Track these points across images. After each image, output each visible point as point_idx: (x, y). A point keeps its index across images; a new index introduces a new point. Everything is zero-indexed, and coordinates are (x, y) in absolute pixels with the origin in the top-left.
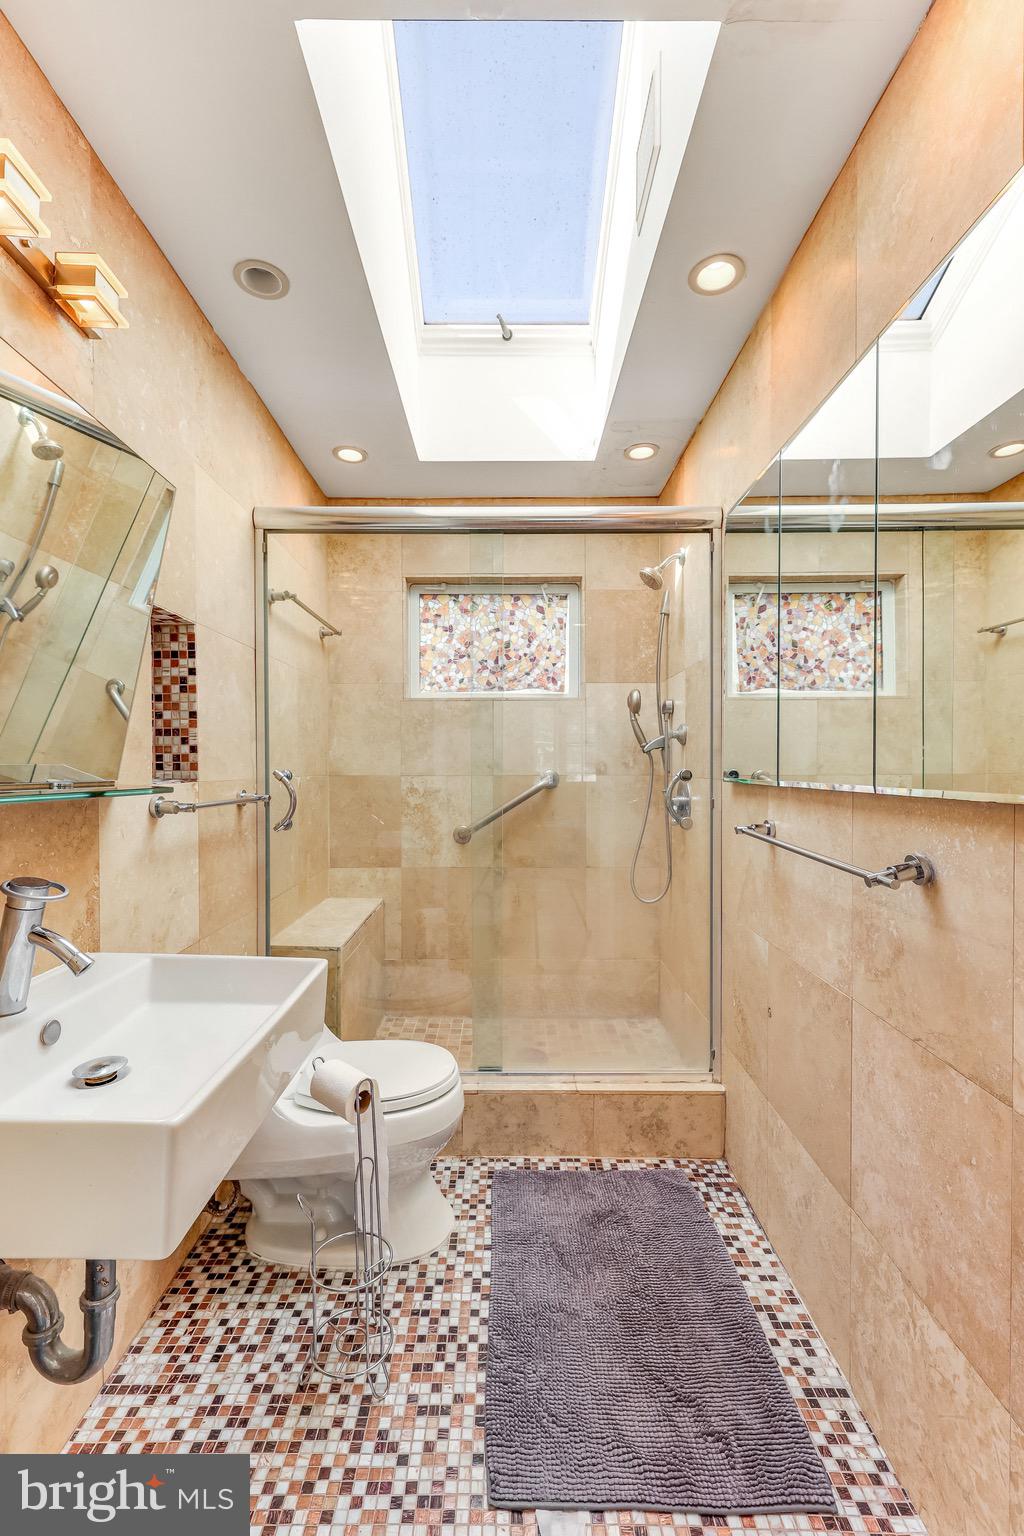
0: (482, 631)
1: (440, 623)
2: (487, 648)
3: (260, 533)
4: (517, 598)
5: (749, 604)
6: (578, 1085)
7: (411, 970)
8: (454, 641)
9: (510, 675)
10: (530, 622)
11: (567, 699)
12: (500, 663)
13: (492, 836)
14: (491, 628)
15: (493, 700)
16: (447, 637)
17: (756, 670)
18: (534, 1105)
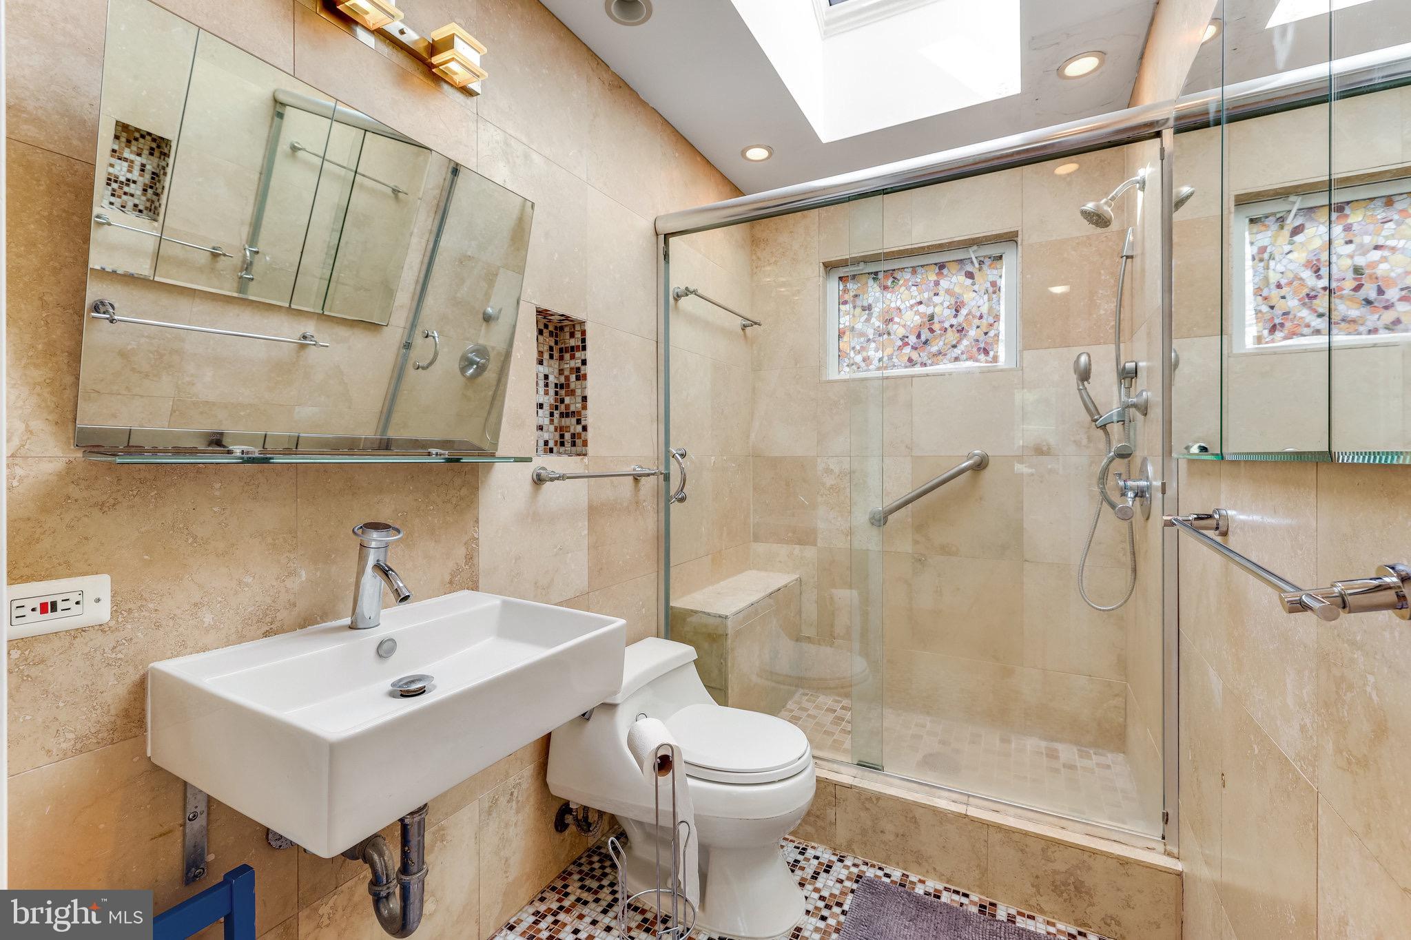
0: (902, 307)
1: (859, 303)
2: (908, 323)
3: (662, 238)
4: (942, 266)
5: (1275, 227)
6: (969, 808)
7: (826, 651)
8: (873, 320)
9: (934, 349)
10: (957, 290)
11: (1002, 370)
12: (923, 338)
13: (910, 520)
14: (913, 302)
15: (913, 376)
16: (866, 316)
17: (1284, 314)
18: (914, 817)
